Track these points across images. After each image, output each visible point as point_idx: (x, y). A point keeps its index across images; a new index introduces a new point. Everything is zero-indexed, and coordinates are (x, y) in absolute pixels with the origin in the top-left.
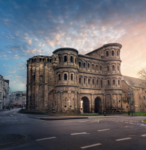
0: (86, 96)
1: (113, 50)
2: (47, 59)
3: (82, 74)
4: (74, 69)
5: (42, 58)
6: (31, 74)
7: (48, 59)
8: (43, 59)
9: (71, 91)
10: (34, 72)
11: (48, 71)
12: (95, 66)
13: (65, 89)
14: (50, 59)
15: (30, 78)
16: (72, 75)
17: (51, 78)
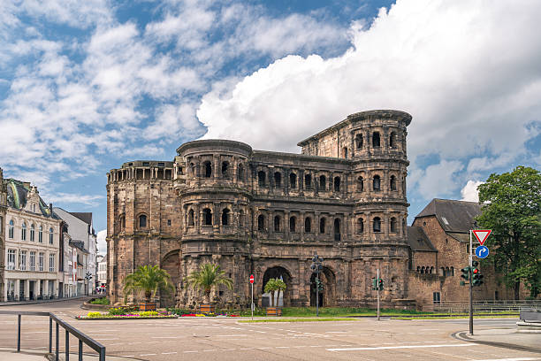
0: (281, 264)
1: (377, 130)
2: (156, 169)
3: (269, 204)
4: (232, 196)
5: (144, 168)
6: (116, 210)
7: (160, 171)
8: (146, 170)
9: (220, 253)
10: (123, 204)
11: (161, 200)
12: (315, 179)
13: (204, 250)
14: (167, 170)
15: (112, 220)
16: (226, 211)
17: (170, 221)
